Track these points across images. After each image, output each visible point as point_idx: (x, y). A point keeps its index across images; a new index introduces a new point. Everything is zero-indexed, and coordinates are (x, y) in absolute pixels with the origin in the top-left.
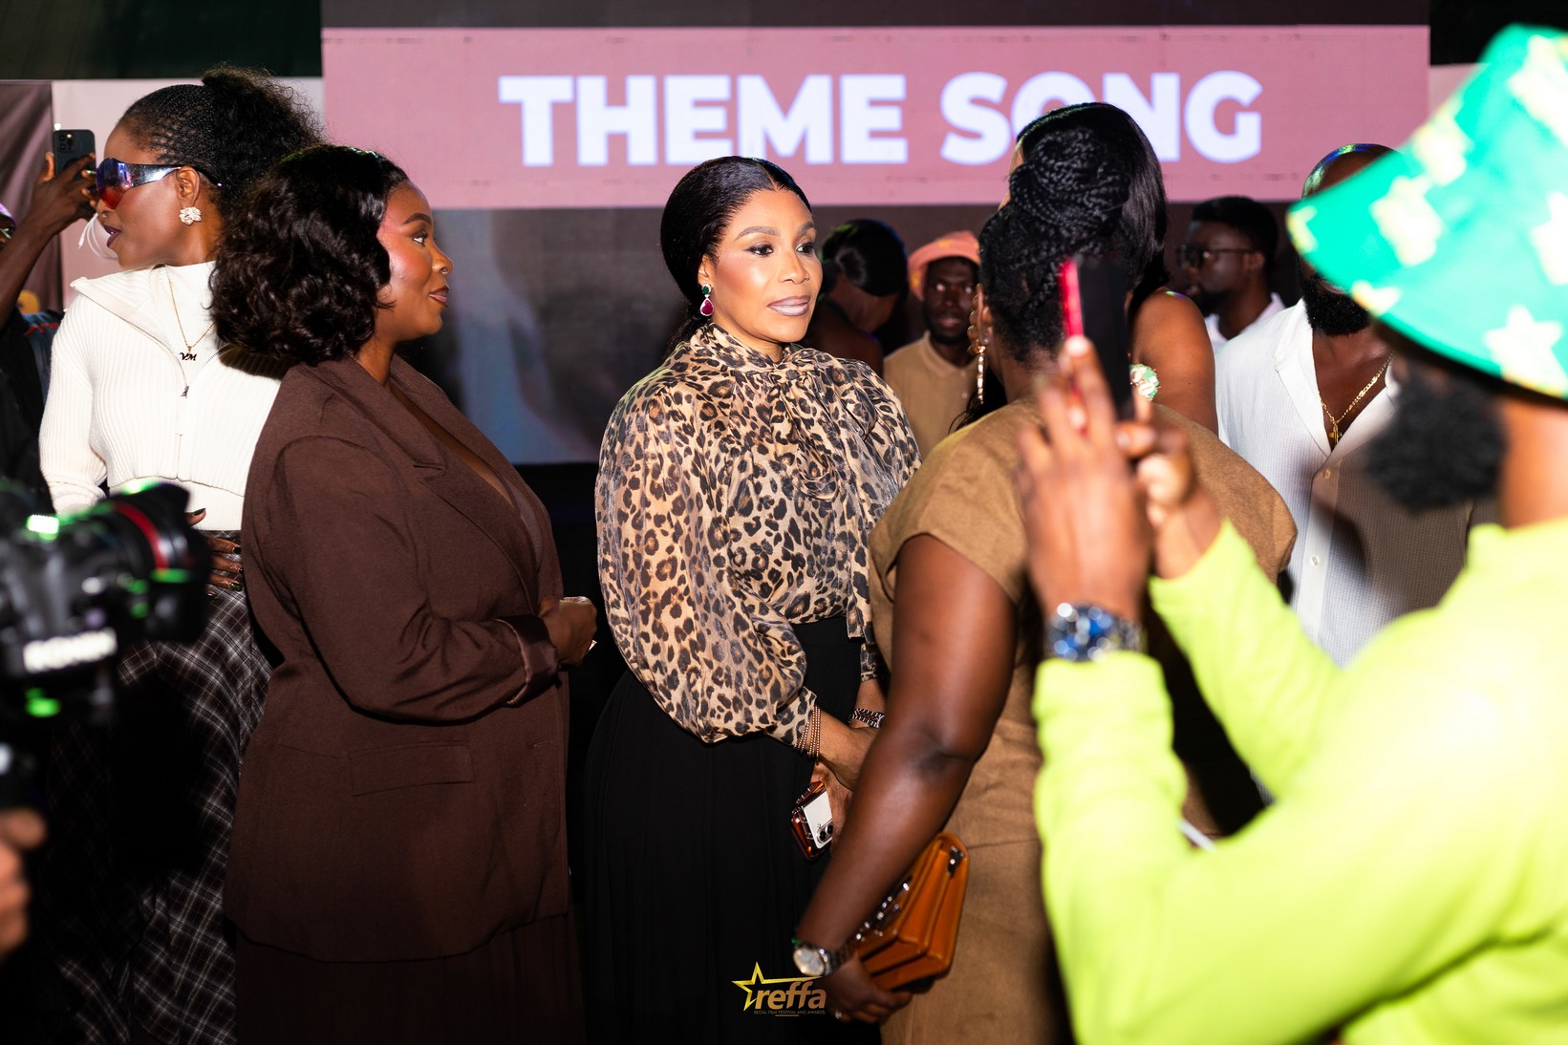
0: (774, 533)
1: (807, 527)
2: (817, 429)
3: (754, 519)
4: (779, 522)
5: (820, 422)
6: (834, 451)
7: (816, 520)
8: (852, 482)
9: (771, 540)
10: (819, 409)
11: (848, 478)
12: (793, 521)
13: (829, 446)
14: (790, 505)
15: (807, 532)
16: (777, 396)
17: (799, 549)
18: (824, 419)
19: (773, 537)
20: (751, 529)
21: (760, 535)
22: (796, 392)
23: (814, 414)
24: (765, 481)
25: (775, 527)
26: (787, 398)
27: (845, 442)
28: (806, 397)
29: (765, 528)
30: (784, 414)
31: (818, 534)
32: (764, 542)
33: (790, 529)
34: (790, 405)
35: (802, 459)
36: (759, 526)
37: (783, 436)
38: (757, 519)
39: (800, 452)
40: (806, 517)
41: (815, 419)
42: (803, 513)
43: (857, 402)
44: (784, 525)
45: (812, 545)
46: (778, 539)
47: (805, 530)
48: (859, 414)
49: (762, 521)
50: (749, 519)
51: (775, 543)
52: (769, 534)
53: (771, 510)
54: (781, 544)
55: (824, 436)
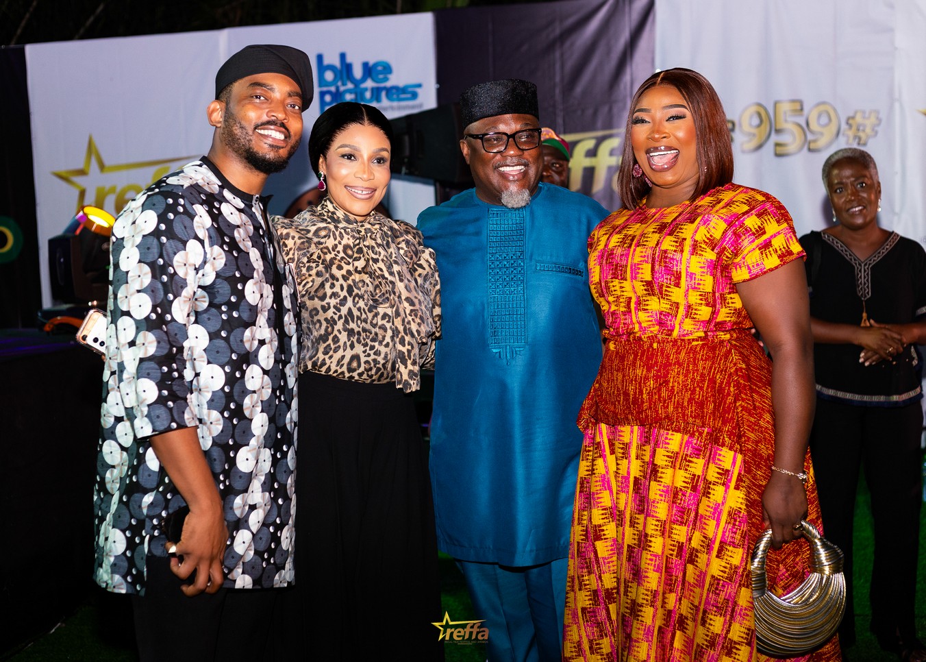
0: (338, 314)
1: (359, 315)
2: (381, 265)
3: (327, 303)
4: (341, 308)
5: (383, 260)
6: (390, 278)
7: (366, 313)
8: (399, 297)
9: (336, 317)
10: (383, 253)
11: (397, 294)
12: (350, 309)
13: (387, 275)
14: (350, 300)
15: (359, 318)
16: (359, 244)
17: (352, 325)
18: (385, 259)
19: (337, 316)
20: (325, 309)
21: (330, 313)
22: (369, 242)
23: (379, 256)
24: (337, 284)
25: (339, 310)
26: (364, 245)
27: (396, 272)
28: (375, 246)
29: (332, 310)
30: (362, 255)
31: (365, 321)
32: (332, 317)
33: (348, 313)
34: (365, 249)
35: (370, 284)
36: (329, 308)
37: (359, 269)
38: (328, 304)
39: (369, 279)
40: (359, 309)
41: (380, 258)
42: (357, 306)
43: (406, 249)
44: (344, 310)
45: (361, 326)
46: (340, 317)
47: (357, 316)
48: (407, 256)
49: (332, 305)
50: (324, 303)
51: (339, 320)
52: (335, 313)
53: (338, 300)
54: (342, 321)
55: (384, 269)
